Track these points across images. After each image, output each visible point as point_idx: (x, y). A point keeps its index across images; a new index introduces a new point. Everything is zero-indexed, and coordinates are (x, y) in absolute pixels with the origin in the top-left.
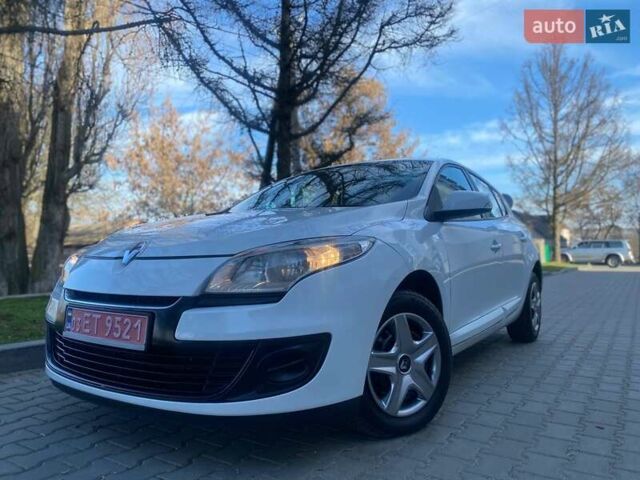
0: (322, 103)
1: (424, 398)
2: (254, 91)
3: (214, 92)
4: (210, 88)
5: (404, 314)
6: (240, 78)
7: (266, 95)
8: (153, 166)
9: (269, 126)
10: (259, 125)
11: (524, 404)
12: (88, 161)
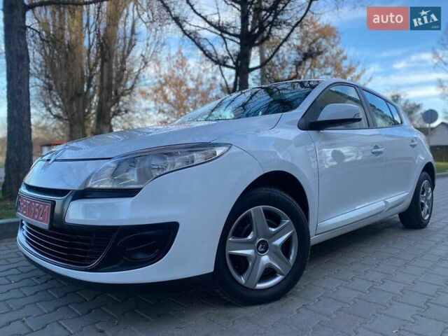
0: (290, 45)
1: (281, 274)
2: (224, 38)
3: (193, 40)
4: (190, 38)
5: (261, 207)
6: (213, 29)
7: (232, 40)
8: (172, 97)
9: (234, 63)
10: (225, 62)
11: (384, 282)
12: (123, 94)
